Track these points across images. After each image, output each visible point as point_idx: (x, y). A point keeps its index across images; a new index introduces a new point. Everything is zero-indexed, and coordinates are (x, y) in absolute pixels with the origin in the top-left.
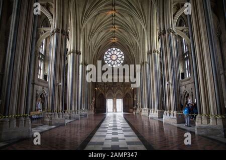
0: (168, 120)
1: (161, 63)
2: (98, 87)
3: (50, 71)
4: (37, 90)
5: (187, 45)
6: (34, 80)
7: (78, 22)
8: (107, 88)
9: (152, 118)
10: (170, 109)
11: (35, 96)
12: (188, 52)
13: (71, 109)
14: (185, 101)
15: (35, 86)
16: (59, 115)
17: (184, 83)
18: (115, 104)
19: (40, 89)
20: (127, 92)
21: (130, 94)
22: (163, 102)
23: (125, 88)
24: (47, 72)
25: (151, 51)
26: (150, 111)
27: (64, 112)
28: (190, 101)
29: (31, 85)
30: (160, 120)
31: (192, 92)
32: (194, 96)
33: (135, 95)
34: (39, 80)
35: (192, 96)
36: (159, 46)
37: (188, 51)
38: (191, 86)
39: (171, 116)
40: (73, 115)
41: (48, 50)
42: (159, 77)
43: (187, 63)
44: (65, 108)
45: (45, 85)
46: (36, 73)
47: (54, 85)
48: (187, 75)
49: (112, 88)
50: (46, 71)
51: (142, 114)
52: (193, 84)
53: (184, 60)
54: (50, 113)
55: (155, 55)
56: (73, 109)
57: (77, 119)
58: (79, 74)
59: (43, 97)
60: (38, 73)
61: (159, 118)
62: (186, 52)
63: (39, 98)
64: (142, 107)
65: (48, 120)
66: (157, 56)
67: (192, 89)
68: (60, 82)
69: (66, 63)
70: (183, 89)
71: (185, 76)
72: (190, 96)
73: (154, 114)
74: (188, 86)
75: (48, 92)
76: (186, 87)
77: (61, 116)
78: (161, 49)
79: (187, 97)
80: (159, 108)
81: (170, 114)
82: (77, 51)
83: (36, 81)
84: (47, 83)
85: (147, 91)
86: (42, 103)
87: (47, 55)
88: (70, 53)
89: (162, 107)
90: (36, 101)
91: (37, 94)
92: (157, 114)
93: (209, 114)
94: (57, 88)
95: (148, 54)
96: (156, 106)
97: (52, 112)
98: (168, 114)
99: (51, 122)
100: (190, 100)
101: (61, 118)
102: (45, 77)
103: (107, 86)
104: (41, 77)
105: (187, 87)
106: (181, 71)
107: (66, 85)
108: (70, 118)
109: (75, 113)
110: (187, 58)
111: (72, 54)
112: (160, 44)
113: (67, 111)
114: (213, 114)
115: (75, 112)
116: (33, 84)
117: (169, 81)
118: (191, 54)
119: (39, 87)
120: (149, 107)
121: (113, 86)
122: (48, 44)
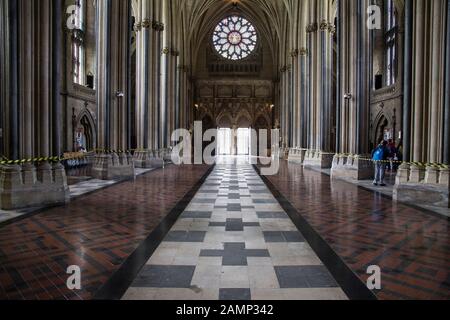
0: (340, 172)
1: (334, 53)
2: (201, 101)
3: (98, 66)
4: (73, 109)
5: (396, 13)
6: (65, 87)
8: (220, 104)
9: (309, 168)
10: (347, 150)
11: (69, 120)
12: (395, 30)
13: (145, 147)
14: (379, 134)
15: (69, 99)
16: (121, 159)
17: (379, 98)
19: (80, 105)
20: (259, 113)
21: (267, 117)
22: (333, 136)
23: (257, 105)
24: (93, 71)
25: (315, 24)
26: (306, 154)
27: (132, 153)
28: (388, 135)
29: (60, 99)
30: (325, 171)
31: (394, 117)
32: (398, 126)
33: (277, 121)
34: (77, 86)
35: (395, 124)
36: (334, 14)
37: (396, 27)
38: (394, 104)
39: (348, 164)
40: (150, 159)
41: (90, 19)
42: (328, 83)
43: (390, 54)
44: (134, 145)
45: (90, 97)
46: (68, 73)
47: (109, 97)
48: (389, 81)
49: (230, 105)
50: (89, 67)
51: (289, 159)
52: (399, 100)
53: (385, 46)
54: (103, 156)
55: (323, 34)
56: (150, 148)
57: (159, 168)
58: (159, 74)
59: (87, 124)
60: (72, 72)
61: (322, 167)
62: (392, 30)
63: (79, 126)
64: (290, 145)
65: (101, 169)
66: (328, 36)
67: (395, 110)
68: (120, 89)
69: (132, 50)
70: (376, 109)
71: (383, 83)
72: (389, 125)
73: (314, 159)
74: (386, 103)
75: (97, 112)
76: (382, 106)
77: (125, 160)
78: (337, 22)
79: (383, 128)
80: (323, 148)
81: (345, 159)
82: (154, 22)
83: (70, 89)
84: (94, 93)
85: (302, 114)
86: (86, 134)
87: (91, 31)
88: (139, 27)
89: (331, 146)
90: (73, 131)
91: (74, 117)
92: (320, 159)
93: (425, 160)
94: (115, 103)
95: (308, 31)
96: (318, 143)
97: (107, 153)
98: (341, 160)
99: (106, 172)
100: (388, 134)
101: (125, 164)
102: (89, 80)
103: (219, 101)
104: (80, 80)
105: (384, 106)
106: (376, 70)
107: (134, 97)
108: (144, 165)
109: (154, 156)
110: (391, 44)
111: (143, 29)
112: (336, 10)
113: (136, 151)
114: (432, 162)
115: (154, 153)
116: (65, 95)
117: (350, 90)
118: (404, 32)
119: (78, 101)
120: (304, 144)
121: (230, 101)
122: (90, 6)
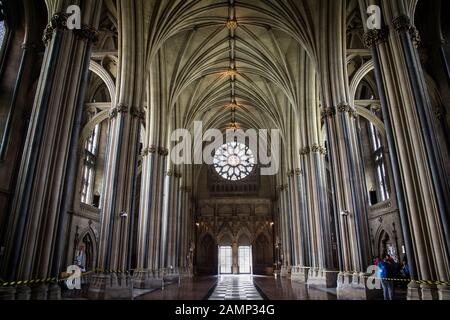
0: (347, 291)
1: (327, 170)
2: (202, 220)
3: (105, 187)
4: (77, 228)
5: (380, 135)
6: (72, 206)
7: (163, 92)
8: (220, 223)
9: (313, 287)
10: (351, 268)
11: (72, 238)
12: (381, 150)
13: (145, 266)
14: (382, 249)
15: (74, 217)
16: (120, 279)
17: (376, 213)
18: (235, 255)
19: (84, 223)
20: (259, 231)
21: (267, 234)
22: (335, 253)
23: (257, 223)
24: (100, 191)
25: (308, 147)
26: (310, 272)
27: (132, 273)
28: (391, 250)
29: (66, 216)
30: (331, 290)
31: (394, 232)
32: (400, 240)
33: (277, 238)
34: (83, 206)
35: (396, 239)
36: (323, 138)
37: (382, 147)
38: (391, 218)
39: (355, 283)
40: (150, 279)
41: (103, 145)
42: (325, 201)
43: (381, 171)
44: (134, 265)
45: (94, 215)
46: (76, 192)
47: (113, 217)
48: (383, 196)
49: (231, 223)
50: (99, 186)
51: (293, 278)
52: (396, 214)
53: (374, 165)
54: (102, 276)
55: (315, 156)
56: (150, 267)
57: (158, 289)
58: (162, 195)
59: (89, 242)
60: (81, 192)
61: (328, 287)
62: (379, 150)
63: (81, 244)
64: (292, 263)
65: (98, 291)
66: (321, 158)
67: (394, 224)
68: (124, 210)
69: (138, 173)
70: (375, 224)
71: (378, 198)
72: (391, 240)
73: (318, 278)
74: (384, 218)
75: (100, 228)
76: (381, 221)
77: (124, 281)
78: (328, 144)
79: (385, 243)
80: (327, 266)
81: (350, 278)
82: (160, 148)
83: (77, 208)
84: (99, 212)
86: (87, 253)
87: (102, 155)
88: (146, 153)
89: (334, 263)
90: (75, 249)
91: (77, 235)
92: (324, 277)
93: (435, 279)
94: (119, 222)
95: (301, 154)
96: (320, 260)
97: (105, 273)
98: (347, 279)
99: (103, 294)
100: (391, 248)
101: (124, 285)
102: (96, 199)
103: (219, 220)
104: (87, 200)
106: (370, 187)
107: (137, 216)
108: (143, 286)
109: (154, 277)
110: (380, 162)
111: (150, 154)
112: (325, 135)
113: (136, 271)
114: (442, 280)
115: (154, 273)
116: (71, 214)
117: (347, 208)
118: (388, 152)
119: (83, 220)
120: (307, 262)
121: (231, 220)
122: (103, 133)
